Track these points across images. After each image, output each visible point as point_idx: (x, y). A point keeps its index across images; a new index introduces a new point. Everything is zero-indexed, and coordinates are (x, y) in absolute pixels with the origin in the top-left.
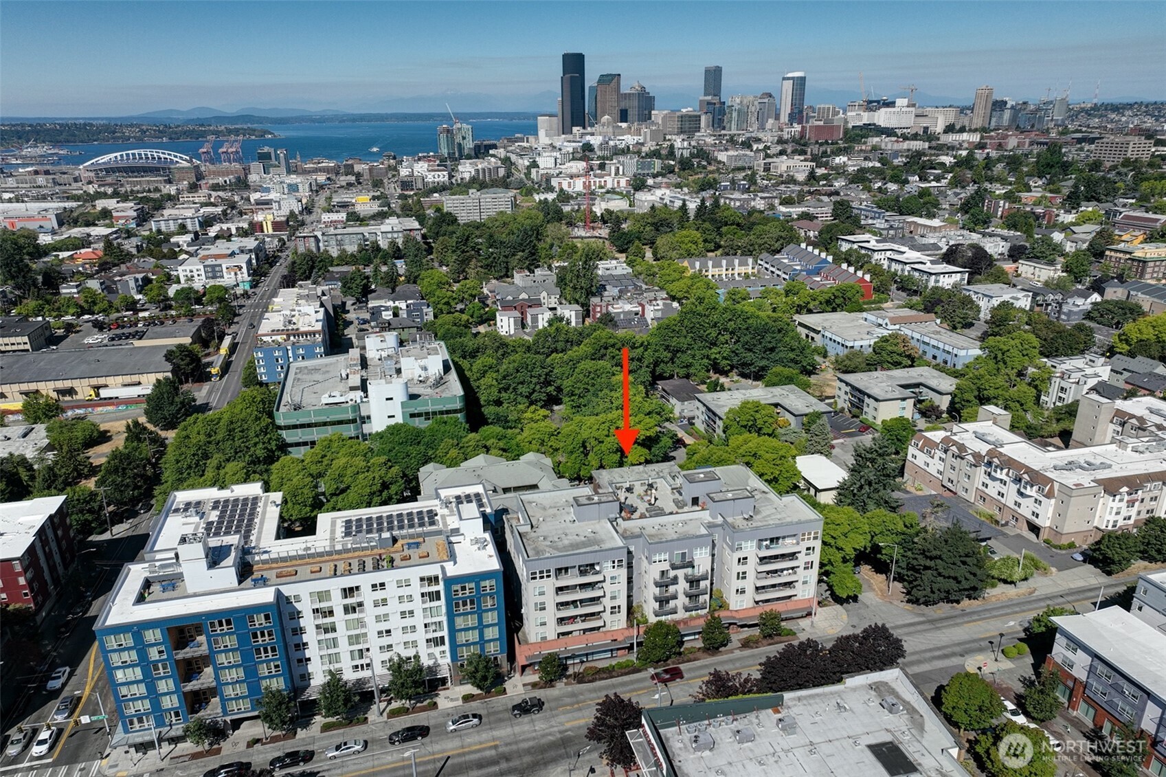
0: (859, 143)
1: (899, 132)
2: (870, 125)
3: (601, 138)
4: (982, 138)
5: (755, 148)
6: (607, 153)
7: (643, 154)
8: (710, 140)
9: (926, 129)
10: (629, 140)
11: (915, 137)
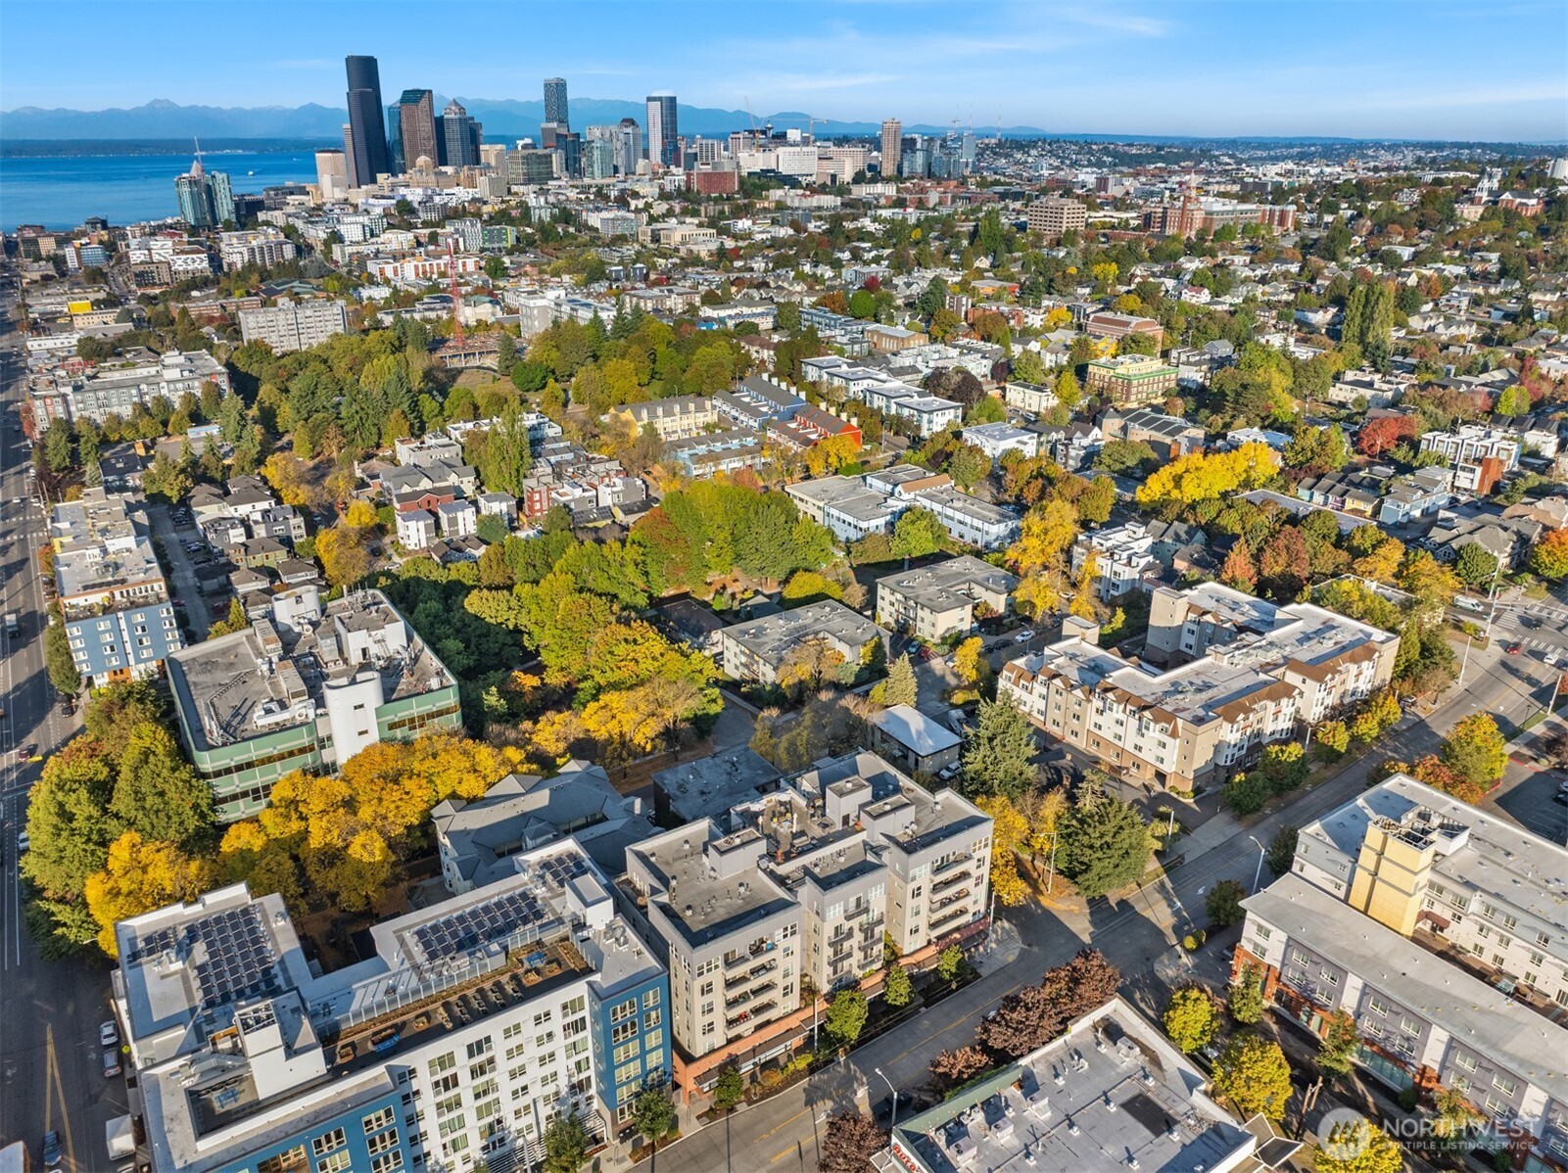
0: (760, 196)
1: (804, 181)
2: (768, 171)
3: (420, 191)
4: (898, 190)
5: (633, 208)
6: (433, 216)
7: (485, 217)
8: (573, 194)
9: (834, 177)
10: (461, 194)
11: (823, 189)
